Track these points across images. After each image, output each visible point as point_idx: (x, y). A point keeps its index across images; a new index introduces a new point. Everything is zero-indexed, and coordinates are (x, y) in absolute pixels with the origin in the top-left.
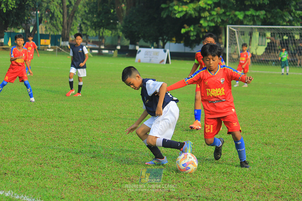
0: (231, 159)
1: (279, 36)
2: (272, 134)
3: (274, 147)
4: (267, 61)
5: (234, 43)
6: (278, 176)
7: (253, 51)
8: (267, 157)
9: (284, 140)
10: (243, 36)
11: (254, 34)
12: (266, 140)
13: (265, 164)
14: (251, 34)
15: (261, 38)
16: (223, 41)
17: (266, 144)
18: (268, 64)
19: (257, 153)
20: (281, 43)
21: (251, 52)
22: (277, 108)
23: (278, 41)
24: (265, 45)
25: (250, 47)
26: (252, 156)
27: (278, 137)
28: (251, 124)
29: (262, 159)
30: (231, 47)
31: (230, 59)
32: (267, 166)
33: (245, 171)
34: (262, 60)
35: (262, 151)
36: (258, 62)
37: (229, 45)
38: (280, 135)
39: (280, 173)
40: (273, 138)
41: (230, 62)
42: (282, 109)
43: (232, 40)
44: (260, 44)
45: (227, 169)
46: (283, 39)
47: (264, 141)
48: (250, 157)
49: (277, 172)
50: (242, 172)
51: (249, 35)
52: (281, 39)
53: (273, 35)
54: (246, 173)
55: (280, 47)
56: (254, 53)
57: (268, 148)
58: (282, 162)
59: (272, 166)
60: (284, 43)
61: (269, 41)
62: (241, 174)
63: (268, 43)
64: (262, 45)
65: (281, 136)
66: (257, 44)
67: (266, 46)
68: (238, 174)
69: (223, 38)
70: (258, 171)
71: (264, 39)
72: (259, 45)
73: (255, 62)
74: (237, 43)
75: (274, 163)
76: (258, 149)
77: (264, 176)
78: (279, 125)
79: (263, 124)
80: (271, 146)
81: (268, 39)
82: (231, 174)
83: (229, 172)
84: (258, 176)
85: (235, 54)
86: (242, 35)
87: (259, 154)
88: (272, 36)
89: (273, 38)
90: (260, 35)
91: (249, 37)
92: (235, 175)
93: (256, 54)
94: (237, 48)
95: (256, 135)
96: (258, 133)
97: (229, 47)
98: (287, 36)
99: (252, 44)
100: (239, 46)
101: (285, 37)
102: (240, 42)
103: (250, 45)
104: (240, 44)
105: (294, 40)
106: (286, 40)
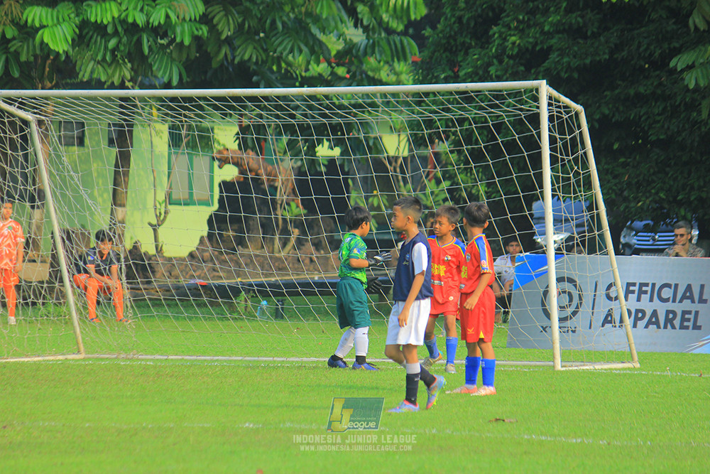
1: (291, 144)
4: (222, 291)
7: (138, 234)
10: (76, 150)
11: (140, 134)
14: (122, 138)
15: (182, 160)
18: (232, 308)
21: (128, 245)
23: (284, 171)
24: (208, 203)
25: (120, 212)
34: (195, 291)
36: (171, 303)
44: (180, 193)
46: (313, 163)
53: (251, 138)
55: (297, 209)
56: (148, 247)
60: (319, 187)
61: (230, 173)
63: (226, 186)
64: (189, 202)
66: (161, 196)
67: (216, 206)
71: (201, 161)
72: (170, 200)
73: (157, 303)
81: (223, 161)
86: (69, 144)
88: (244, 145)
89: (250, 158)
90: (175, 140)
93: (159, 250)
94: (48, 222)
98: (339, 142)
99: (131, 196)
100: (59, 209)
101: (325, 151)
102: (61, 184)
103: (117, 200)
104: (61, 198)
105: (379, 166)
106: (332, 161)
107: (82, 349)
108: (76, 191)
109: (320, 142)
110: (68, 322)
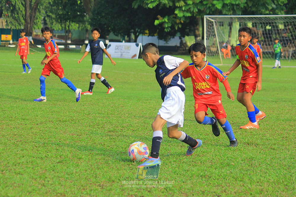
0: (210, 161)
1: (262, 26)
2: (255, 133)
3: (256, 147)
5: (212, 35)
6: (261, 178)
7: (233, 42)
8: (250, 158)
9: (267, 139)
10: (222, 27)
11: (234, 24)
12: (248, 140)
13: (247, 166)
14: (230, 25)
16: (201, 33)
17: (248, 144)
19: (238, 154)
20: (263, 34)
21: (231, 45)
22: (260, 105)
23: (260, 31)
25: (230, 38)
26: (233, 157)
27: (261, 136)
28: (232, 123)
29: (244, 160)
30: (209, 39)
31: (209, 52)
32: (249, 168)
33: (225, 174)
35: (244, 152)
37: (207, 37)
38: (263, 133)
39: (263, 175)
40: (256, 137)
41: (208, 55)
42: (265, 105)
43: (210, 32)
45: (206, 172)
46: (265, 30)
47: (246, 140)
48: (231, 159)
49: (261, 174)
50: (222, 175)
51: (228, 26)
52: (264, 30)
54: (226, 175)
55: (263, 38)
57: (250, 148)
58: (266, 163)
59: (255, 168)
60: (266, 34)
62: (221, 177)
65: (264, 135)
68: (218, 177)
69: (201, 29)
70: (240, 174)
73: (235, 55)
74: (215, 35)
75: (257, 164)
76: (239, 150)
77: (246, 179)
78: (263, 122)
79: (244, 122)
80: (253, 146)
82: (210, 178)
83: (208, 175)
84: (240, 179)
85: (213, 47)
86: (220, 25)
87: (240, 155)
88: (253, 26)
89: (254, 28)
90: (240, 25)
91: (229, 27)
92: (214, 178)
94: (216, 40)
95: (237, 134)
96: (239, 133)
97: (206, 39)
98: (270, 26)
99: (232, 35)
100: (218, 38)
101: (268, 27)
102: (219, 33)
103: (229, 36)
104: (219, 36)
105: (278, 30)
106: (269, 30)
107: (222, 63)
108: (221, 34)
109: (267, 26)
110: (220, 58)
